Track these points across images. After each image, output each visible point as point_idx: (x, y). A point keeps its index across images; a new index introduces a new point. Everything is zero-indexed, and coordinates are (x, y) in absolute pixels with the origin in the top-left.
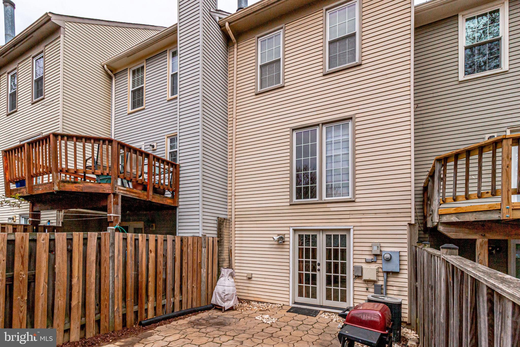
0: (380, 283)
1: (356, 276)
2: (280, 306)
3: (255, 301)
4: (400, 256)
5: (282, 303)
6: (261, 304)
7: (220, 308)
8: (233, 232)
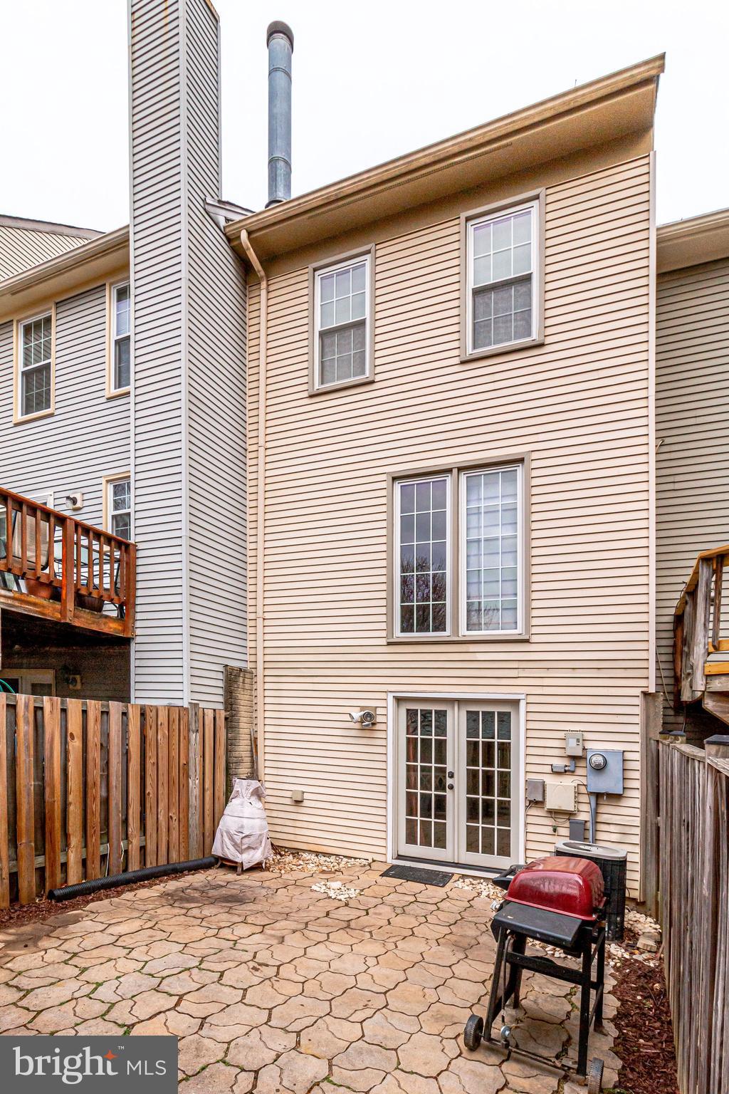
0: (583, 817)
1: (530, 802)
2: (365, 862)
3: (310, 852)
4: (624, 760)
5: (370, 856)
6: (325, 858)
7: (232, 866)
8: (260, 700)
